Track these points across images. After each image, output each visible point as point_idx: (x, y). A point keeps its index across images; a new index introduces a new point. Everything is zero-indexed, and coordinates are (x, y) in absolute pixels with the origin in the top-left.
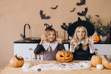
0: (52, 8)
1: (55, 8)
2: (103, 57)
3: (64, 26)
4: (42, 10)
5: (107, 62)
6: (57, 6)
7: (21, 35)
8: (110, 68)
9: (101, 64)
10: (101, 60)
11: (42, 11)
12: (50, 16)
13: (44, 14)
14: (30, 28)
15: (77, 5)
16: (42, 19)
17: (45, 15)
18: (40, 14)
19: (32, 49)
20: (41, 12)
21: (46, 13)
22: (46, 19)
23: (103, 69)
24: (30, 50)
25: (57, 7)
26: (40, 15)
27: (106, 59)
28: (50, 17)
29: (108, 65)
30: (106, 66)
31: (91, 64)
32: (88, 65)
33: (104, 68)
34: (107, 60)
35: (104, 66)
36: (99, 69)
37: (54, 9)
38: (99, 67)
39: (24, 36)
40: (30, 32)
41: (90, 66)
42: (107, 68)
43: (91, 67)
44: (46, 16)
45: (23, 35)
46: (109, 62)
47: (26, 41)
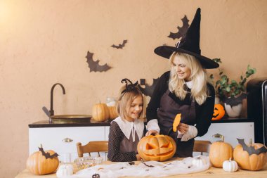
0: (114, 46)
1: (120, 47)
2: (236, 144)
3: (143, 87)
4: (91, 52)
5: (246, 153)
6: (125, 42)
7: (44, 109)
8: (252, 168)
9: (232, 159)
10: (231, 151)
11: (92, 54)
13: (95, 59)
14: (64, 93)
15: (169, 37)
16: (91, 71)
17: (98, 61)
18: (86, 60)
19: (71, 141)
20: (90, 56)
21: (101, 57)
22: (101, 71)
23: (238, 170)
24: (67, 141)
25: (126, 44)
26: (87, 61)
27: (242, 149)
28: (110, 65)
29: (249, 161)
30: (244, 163)
31: (211, 163)
32: (203, 164)
33: (241, 168)
34: (244, 150)
35: (239, 165)
36: (230, 170)
37: (118, 47)
38: (229, 166)
39: (52, 112)
40: (65, 101)
41: (208, 165)
42: (247, 168)
44: (101, 64)
45: (49, 109)
46: (250, 155)
47: (56, 122)
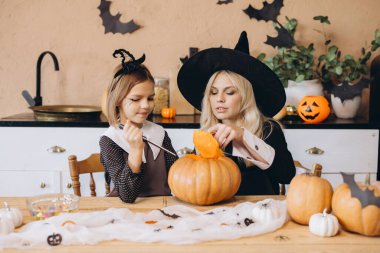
2: (337, 182)
5: (355, 202)
7: (26, 94)
8: (366, 231)
9: (330, 211)
10: (328, 194)
11: (110, 3)
12: (138, 20)
13: (113, 12)
14: (57, 68)
16: (106, 32)
17: (119, 16)
18: (99, 12)
19: (62, 151)
20: (104, 6)
22: (124, 33)
23: (338, 234)
24: (55, 151)
26: (101, 16)
27: (349, 193)
28: (139, 23)
29: (360, 217)
30: (351, 221)
32: (273, 217)
33: (344, 228)
34: (353, 196)
35: (340, 222)
36: (322, 233)
38: (321, 225)
39: (38, 100)
40: (63, 82)
41: (283, 219)
42: (355, 230)
43: (285, 225)
44: (124, 20)
45: (33, 95)
46: (364, 206)
47: (40, 119)
